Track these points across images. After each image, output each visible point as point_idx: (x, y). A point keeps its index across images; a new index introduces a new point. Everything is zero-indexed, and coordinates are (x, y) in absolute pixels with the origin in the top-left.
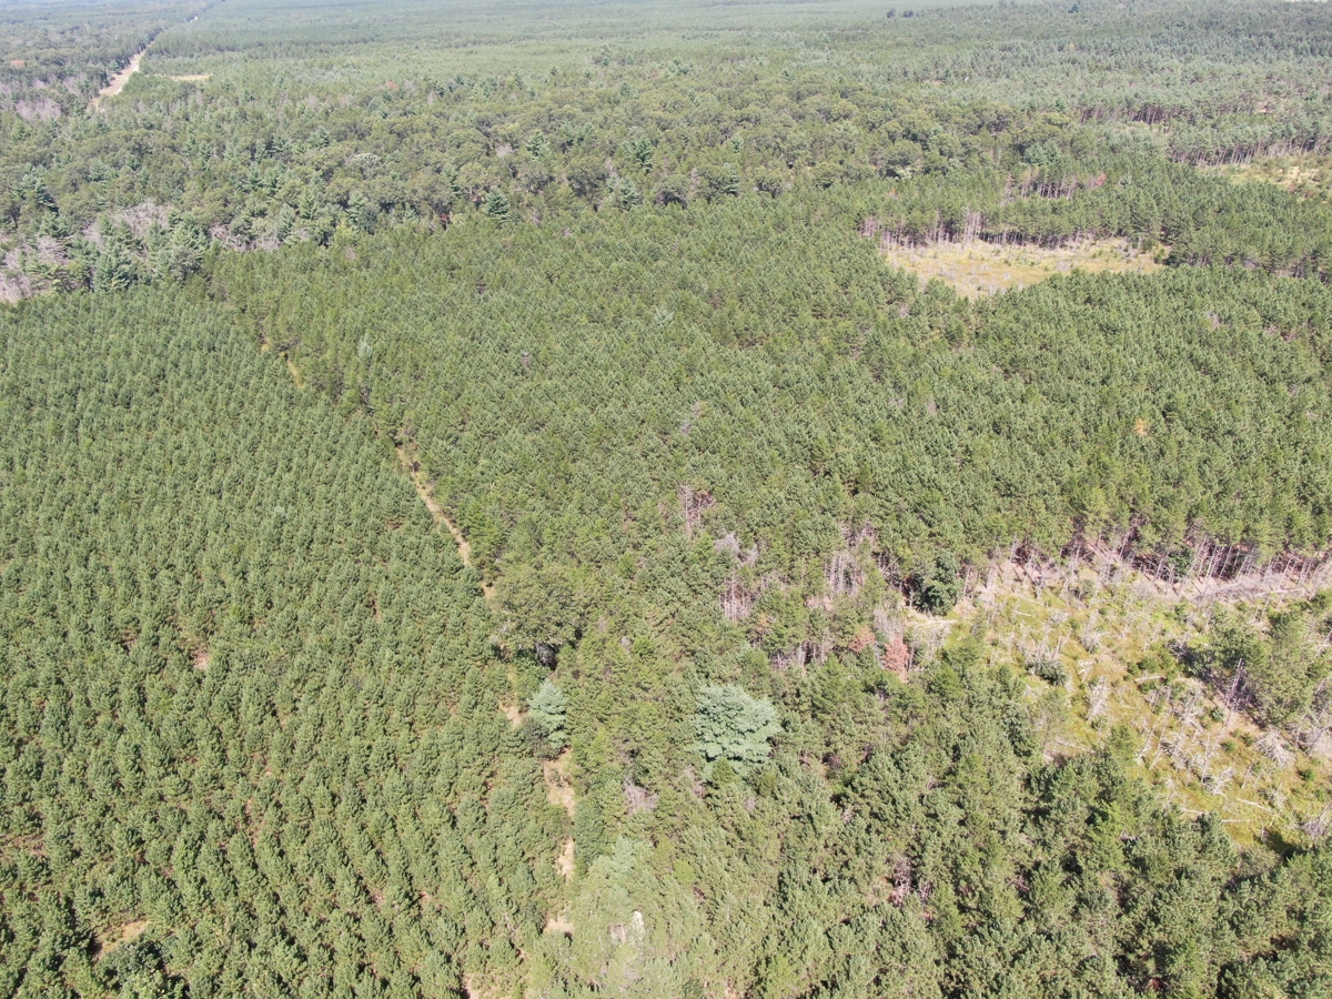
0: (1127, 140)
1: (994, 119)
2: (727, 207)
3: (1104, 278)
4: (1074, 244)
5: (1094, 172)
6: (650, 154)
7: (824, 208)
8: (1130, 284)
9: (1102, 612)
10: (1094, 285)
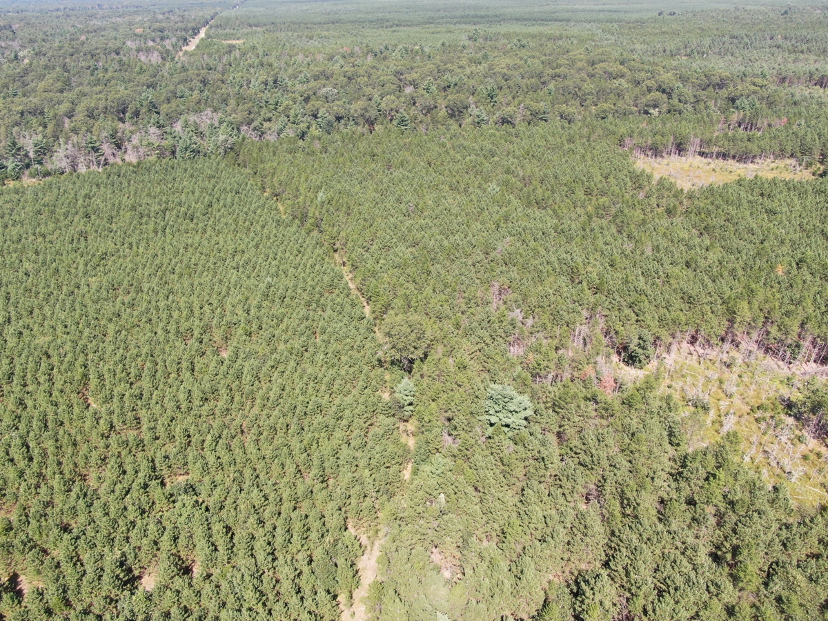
0: (806, 98)
1: (718, 81)
2: (540, 129)
3: (774, 182)
4: (760, 161)
5: (780, 117)
6: (497, 95)
7: (599, 131)
8: (790, 186)
9: (740, 376)
10: (766, 185)
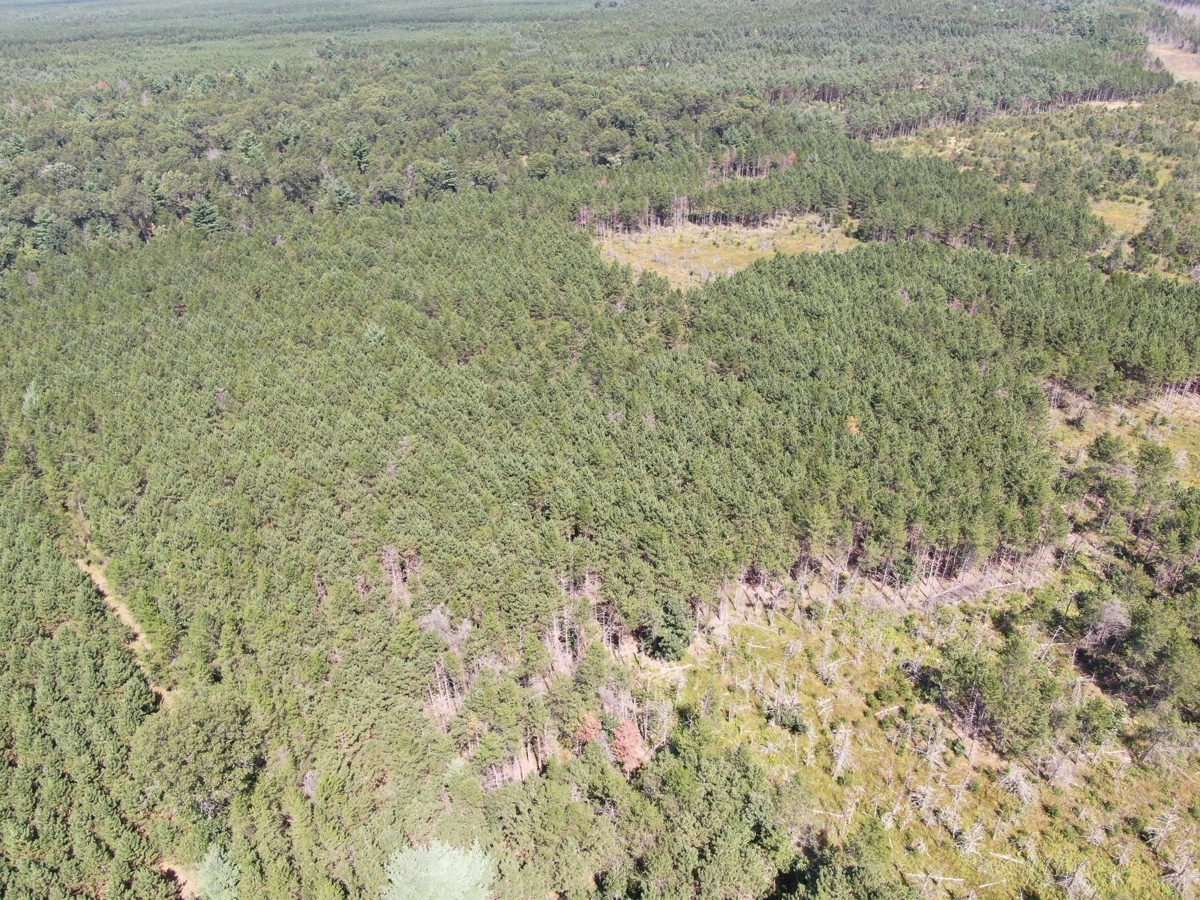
0: (811, 120)
1: (693, 103)
2: (446, 204)
3: (803, 261)
4: (773, 222)
5: (785, 152)
6: (367, 151)
7: (539, 200)
8: (831, 265)
9: (835, 634)
10: (795, 268)
